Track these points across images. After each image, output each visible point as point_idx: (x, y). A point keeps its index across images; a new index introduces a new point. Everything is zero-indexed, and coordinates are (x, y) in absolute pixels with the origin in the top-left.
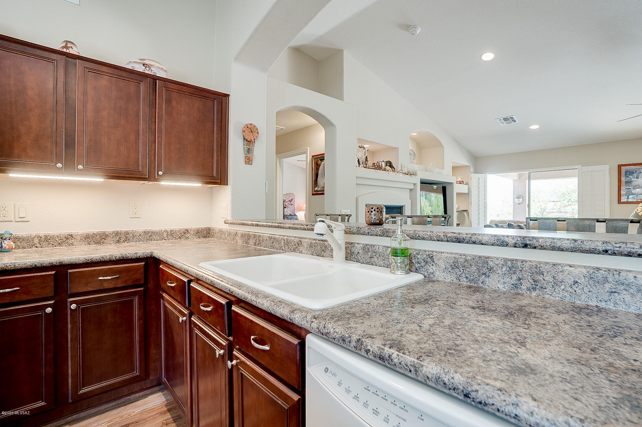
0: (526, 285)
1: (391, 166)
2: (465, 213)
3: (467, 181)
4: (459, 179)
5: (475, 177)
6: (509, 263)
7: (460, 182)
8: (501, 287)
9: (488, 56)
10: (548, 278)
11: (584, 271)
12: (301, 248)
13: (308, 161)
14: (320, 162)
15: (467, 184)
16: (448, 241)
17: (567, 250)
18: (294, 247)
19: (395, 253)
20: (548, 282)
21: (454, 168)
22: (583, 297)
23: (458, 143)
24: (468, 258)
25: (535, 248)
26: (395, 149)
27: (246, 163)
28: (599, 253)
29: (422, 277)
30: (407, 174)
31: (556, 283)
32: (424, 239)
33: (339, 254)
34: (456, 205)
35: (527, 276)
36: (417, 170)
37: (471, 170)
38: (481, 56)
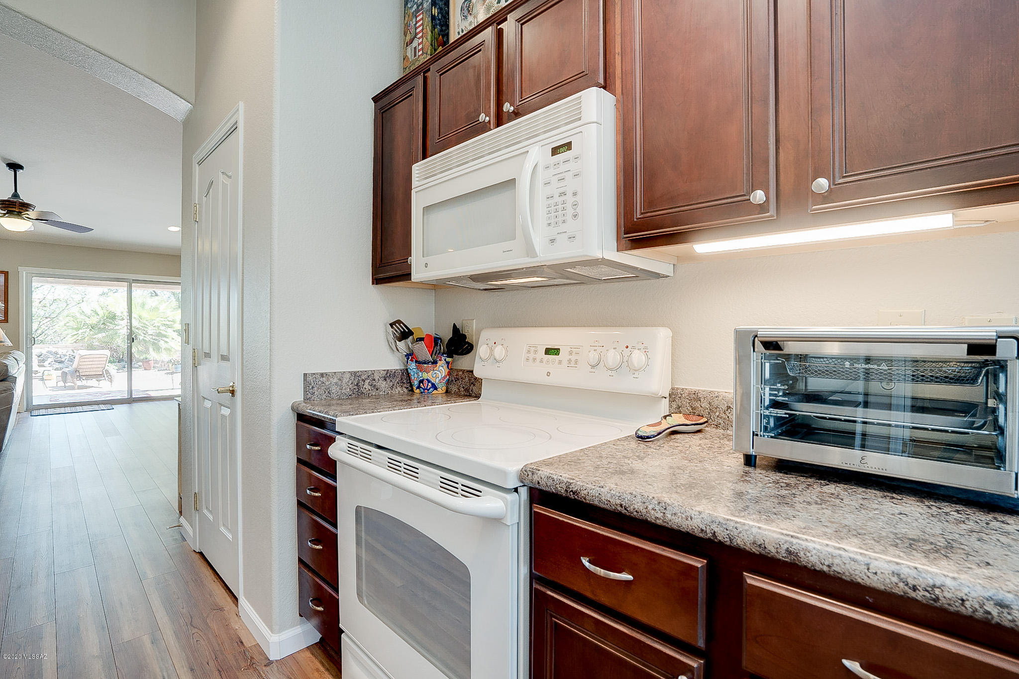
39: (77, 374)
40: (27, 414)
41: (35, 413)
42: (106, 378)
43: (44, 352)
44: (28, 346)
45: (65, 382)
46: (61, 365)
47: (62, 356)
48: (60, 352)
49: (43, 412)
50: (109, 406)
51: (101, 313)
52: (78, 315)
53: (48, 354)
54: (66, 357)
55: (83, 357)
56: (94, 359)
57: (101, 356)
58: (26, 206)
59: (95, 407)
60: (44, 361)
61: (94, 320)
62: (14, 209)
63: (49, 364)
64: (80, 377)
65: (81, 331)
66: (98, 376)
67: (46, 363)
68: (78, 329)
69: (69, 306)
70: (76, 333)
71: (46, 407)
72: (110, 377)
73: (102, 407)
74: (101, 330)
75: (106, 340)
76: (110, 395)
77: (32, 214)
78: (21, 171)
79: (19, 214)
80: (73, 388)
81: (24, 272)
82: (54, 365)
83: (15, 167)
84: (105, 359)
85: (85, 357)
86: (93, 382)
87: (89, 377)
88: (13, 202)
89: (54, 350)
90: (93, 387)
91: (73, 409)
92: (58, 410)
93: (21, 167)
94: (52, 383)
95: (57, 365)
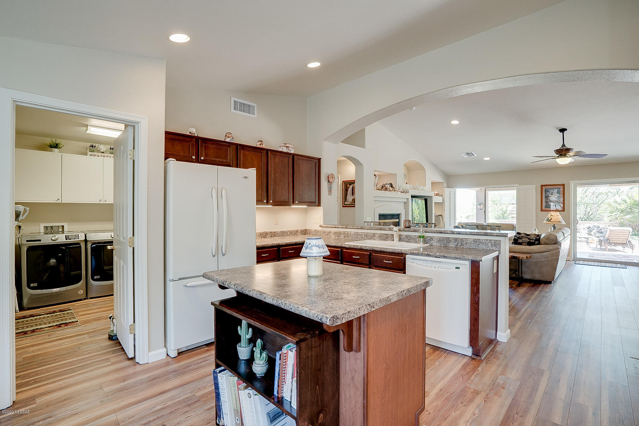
0: (459, 244)
1: (392, 186)
2: (440, 217)
3: (441, 194)
4: (436, 192)
5: (447, 190)
6: (455, 239)
7: (437, 194)
8: (453, 246)
9: (455, 122)
10: (465, 242)
11: (473, 240)
12: (375, 238)
13: (339, 184)
14: (349, 185)
15: (442, 196)
16: (437, 233)
17: (469, 235)
18: (371, 237)
19: (420, 237)
20: (465, 243)
21: (433, 183)
22: (472, 247)
23: (436, 166)
24: (444, 238)
25: (462, 234)
26: (395, 175)
27: (329, 195)
28: (475, 235)
29: (429, 245)
30: (403, 192)
31: (467, 243)
32: (429, 232)
33: (396, 238)
34: (434, 211)
35: (460, 242)
36: (409, 188)
37: (444, 185)
38: (451, 122)
39: (608, 241)
40: (573, 262)
41: (577, 262)
42: (629, 246)
43: (591, 226)
44: (575, 225)
45: (601, 245)
46: (601, 235)
47: (602, 229)
48: (601, 226)
49: (581, 262)
50: (623, 266)
51: (628, 201)
52: (612, 203)
53: (594, 227)
54: (604, 230)
55: (612, 231)
56: (620, 233)
57: (624, 231)
58: (568, 150)
59: (614, 265)
60: (591, 231)
61: (623, 207)
62: (562, 153)
63: (594, 233)
64: (610, 244)
65: (614, 214)
66: (624, 244)
67: (592, 233)
68: (612, 212)
69: (609, 197)
70: (611, 215)
71: (584, 260)
72: (632, 246)
73: (619, 265)
74: (628, 213)
75: (632, 220)
76: (629, 258)
77: (571, 154)
78: (566, 131)
79: (565, 155)
80: (605, 250)
81: (572, 184)
82: (597, 234)
83: (563, 130)
84: (628, 233)
85: (614, 231)
86: (620, 248)
87: (616, 244)
88: (563, 149)
89: (597, 225)
90: (619, 251)
91: (599, 264)
92: (590, 263)
93: (565, 130)
94: (593, 245)
95: (599, 235)
